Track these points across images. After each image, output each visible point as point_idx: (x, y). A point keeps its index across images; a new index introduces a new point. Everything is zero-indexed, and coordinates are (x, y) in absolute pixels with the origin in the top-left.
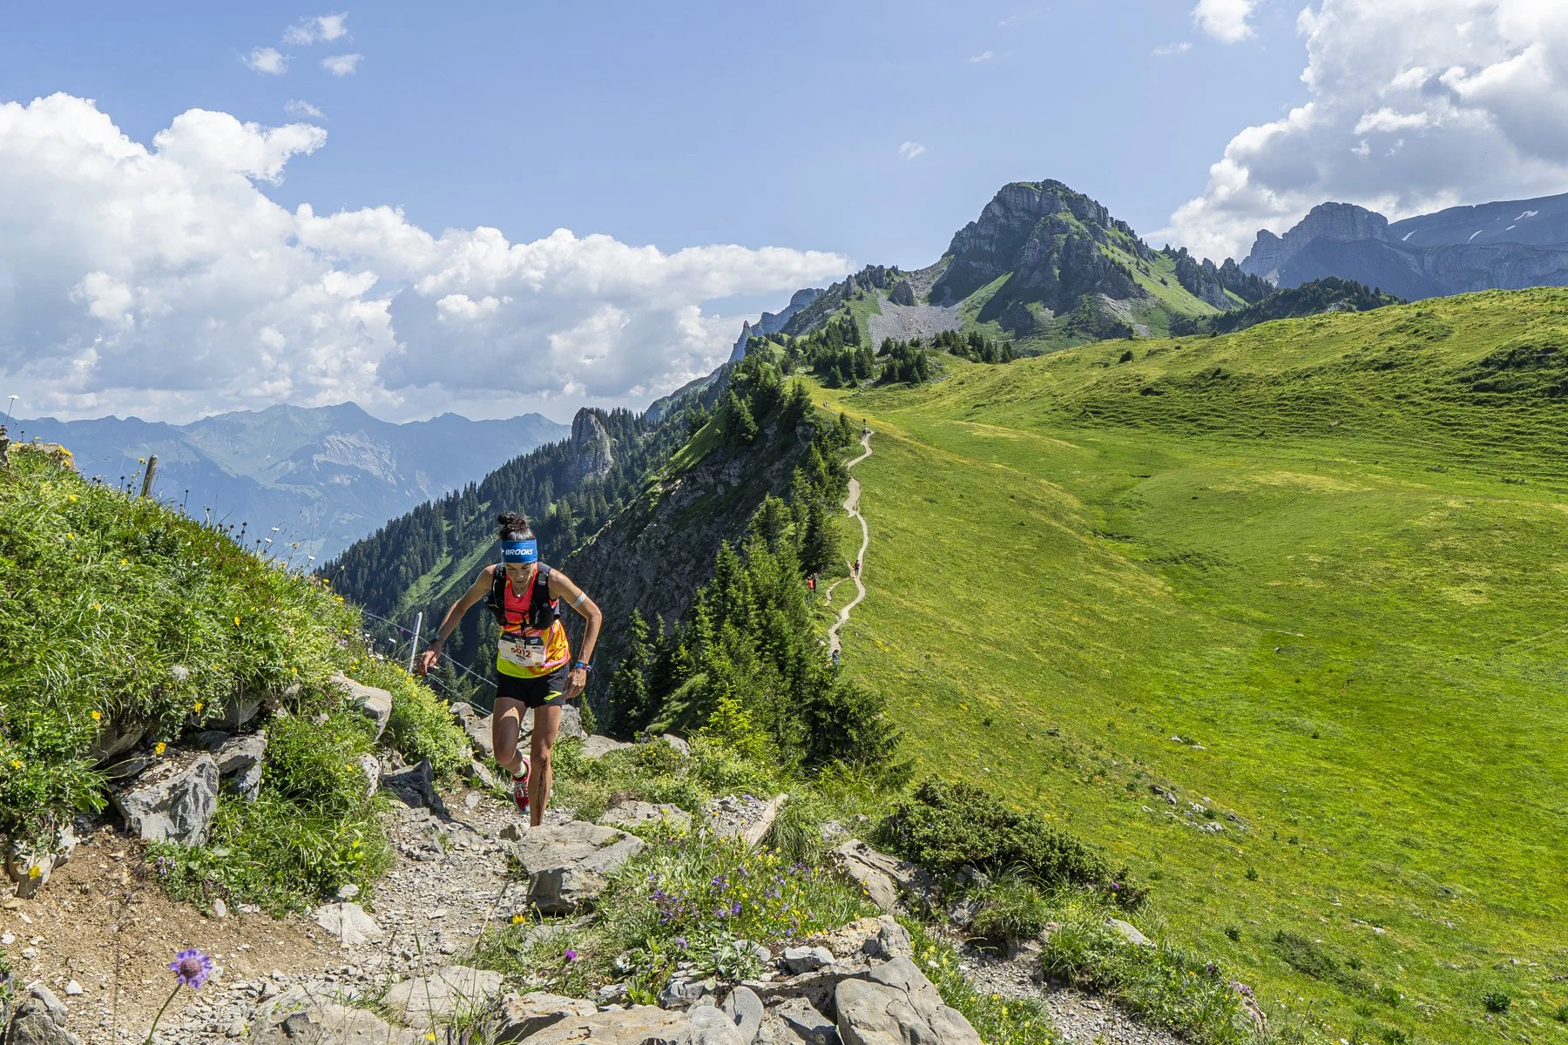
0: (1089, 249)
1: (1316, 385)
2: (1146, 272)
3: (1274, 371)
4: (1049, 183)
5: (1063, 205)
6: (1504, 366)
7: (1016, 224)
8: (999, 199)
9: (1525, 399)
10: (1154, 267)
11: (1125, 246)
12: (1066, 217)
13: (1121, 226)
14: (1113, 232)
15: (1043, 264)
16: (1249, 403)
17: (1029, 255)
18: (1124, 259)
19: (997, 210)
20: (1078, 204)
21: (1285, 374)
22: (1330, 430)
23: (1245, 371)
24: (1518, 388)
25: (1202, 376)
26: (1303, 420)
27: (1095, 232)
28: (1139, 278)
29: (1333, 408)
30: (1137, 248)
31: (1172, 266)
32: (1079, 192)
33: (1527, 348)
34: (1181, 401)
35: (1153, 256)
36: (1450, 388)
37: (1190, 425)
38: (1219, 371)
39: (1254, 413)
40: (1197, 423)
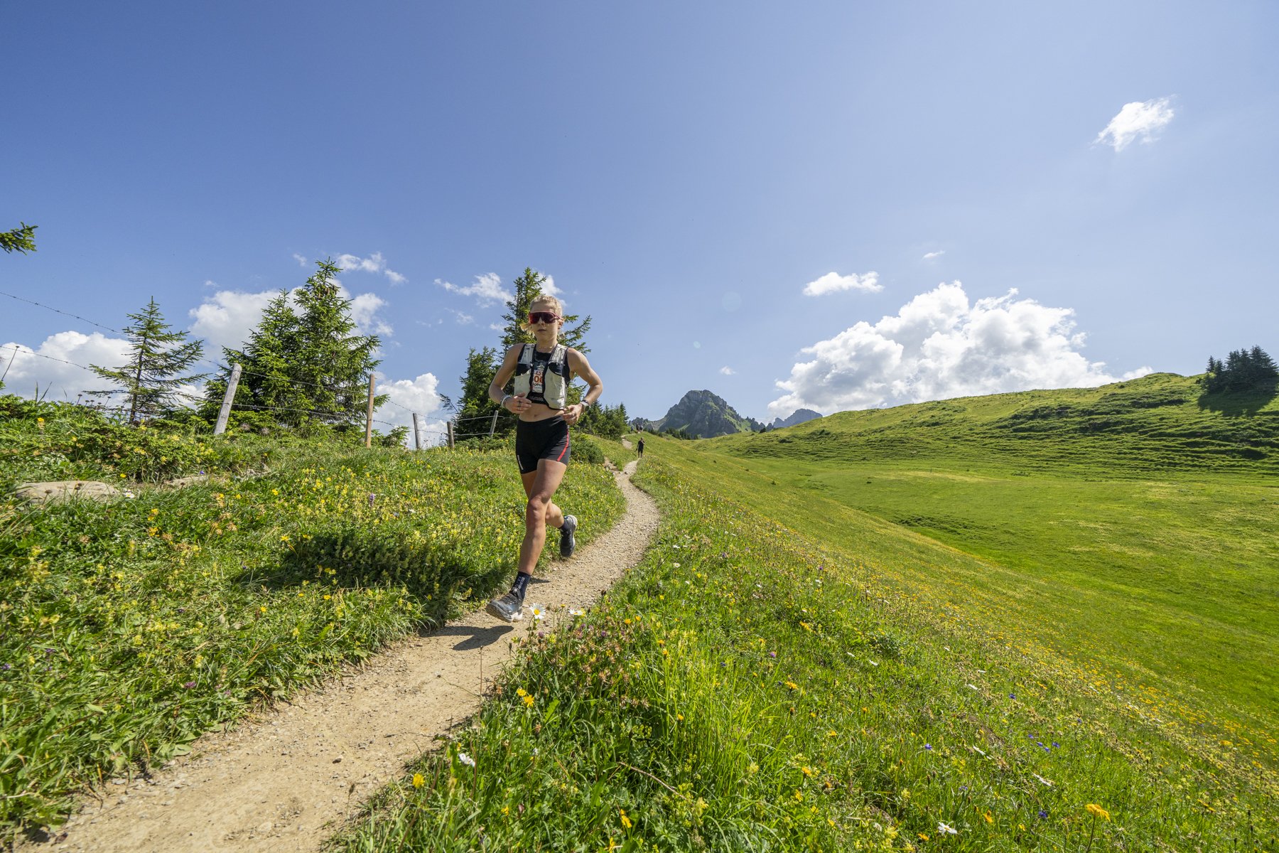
0: (720, 415)
1: (890, 434)
2: (740, 425)
3: (857, 430)
4: (705, 391)
5: (710, 399)
6: (1032, 418)
7: (692, 405)
8: (687, 396)
9: (1061, 435)
10: (743, 424)
11: (732, 416)
12: (711, 404)
13: (731, 408)
14: (729, 411)
15: (702, 420)
16: (847, 445)
17: (697, 417)
18: (733, 420)
19: (686, 400)
20: (716, 399)
21: (865, 431)
22: (913, 456)
23: (839, 431)
24: (1051, 429)
25: (813, 433)
26: (890, 452)
27: (722, 409)
28: (738, 427)
29: (908, 445)
30: (737, 417)
31: (749, 424)
32: (717, 395)
33: (1046, 408)
34: (804, 445)
35: (743, 420)
36: (993, 431)
37: (812, 456)
38: (823, 431)
39: (853, 449)
40: (817, 456)
